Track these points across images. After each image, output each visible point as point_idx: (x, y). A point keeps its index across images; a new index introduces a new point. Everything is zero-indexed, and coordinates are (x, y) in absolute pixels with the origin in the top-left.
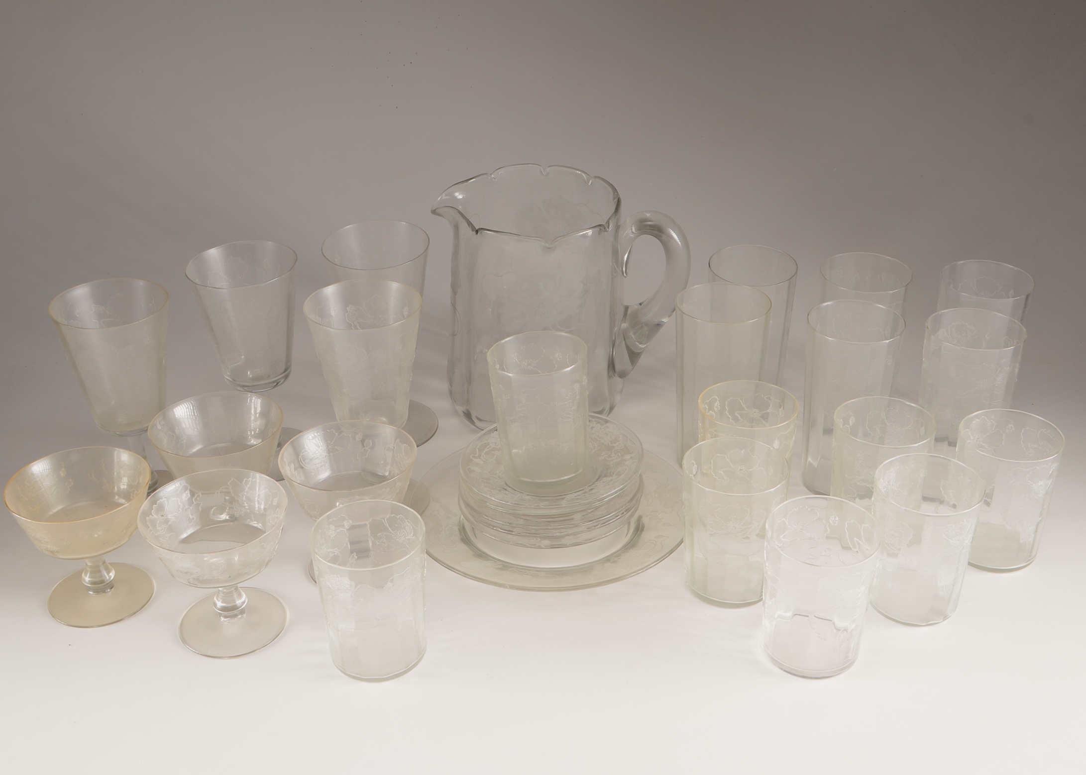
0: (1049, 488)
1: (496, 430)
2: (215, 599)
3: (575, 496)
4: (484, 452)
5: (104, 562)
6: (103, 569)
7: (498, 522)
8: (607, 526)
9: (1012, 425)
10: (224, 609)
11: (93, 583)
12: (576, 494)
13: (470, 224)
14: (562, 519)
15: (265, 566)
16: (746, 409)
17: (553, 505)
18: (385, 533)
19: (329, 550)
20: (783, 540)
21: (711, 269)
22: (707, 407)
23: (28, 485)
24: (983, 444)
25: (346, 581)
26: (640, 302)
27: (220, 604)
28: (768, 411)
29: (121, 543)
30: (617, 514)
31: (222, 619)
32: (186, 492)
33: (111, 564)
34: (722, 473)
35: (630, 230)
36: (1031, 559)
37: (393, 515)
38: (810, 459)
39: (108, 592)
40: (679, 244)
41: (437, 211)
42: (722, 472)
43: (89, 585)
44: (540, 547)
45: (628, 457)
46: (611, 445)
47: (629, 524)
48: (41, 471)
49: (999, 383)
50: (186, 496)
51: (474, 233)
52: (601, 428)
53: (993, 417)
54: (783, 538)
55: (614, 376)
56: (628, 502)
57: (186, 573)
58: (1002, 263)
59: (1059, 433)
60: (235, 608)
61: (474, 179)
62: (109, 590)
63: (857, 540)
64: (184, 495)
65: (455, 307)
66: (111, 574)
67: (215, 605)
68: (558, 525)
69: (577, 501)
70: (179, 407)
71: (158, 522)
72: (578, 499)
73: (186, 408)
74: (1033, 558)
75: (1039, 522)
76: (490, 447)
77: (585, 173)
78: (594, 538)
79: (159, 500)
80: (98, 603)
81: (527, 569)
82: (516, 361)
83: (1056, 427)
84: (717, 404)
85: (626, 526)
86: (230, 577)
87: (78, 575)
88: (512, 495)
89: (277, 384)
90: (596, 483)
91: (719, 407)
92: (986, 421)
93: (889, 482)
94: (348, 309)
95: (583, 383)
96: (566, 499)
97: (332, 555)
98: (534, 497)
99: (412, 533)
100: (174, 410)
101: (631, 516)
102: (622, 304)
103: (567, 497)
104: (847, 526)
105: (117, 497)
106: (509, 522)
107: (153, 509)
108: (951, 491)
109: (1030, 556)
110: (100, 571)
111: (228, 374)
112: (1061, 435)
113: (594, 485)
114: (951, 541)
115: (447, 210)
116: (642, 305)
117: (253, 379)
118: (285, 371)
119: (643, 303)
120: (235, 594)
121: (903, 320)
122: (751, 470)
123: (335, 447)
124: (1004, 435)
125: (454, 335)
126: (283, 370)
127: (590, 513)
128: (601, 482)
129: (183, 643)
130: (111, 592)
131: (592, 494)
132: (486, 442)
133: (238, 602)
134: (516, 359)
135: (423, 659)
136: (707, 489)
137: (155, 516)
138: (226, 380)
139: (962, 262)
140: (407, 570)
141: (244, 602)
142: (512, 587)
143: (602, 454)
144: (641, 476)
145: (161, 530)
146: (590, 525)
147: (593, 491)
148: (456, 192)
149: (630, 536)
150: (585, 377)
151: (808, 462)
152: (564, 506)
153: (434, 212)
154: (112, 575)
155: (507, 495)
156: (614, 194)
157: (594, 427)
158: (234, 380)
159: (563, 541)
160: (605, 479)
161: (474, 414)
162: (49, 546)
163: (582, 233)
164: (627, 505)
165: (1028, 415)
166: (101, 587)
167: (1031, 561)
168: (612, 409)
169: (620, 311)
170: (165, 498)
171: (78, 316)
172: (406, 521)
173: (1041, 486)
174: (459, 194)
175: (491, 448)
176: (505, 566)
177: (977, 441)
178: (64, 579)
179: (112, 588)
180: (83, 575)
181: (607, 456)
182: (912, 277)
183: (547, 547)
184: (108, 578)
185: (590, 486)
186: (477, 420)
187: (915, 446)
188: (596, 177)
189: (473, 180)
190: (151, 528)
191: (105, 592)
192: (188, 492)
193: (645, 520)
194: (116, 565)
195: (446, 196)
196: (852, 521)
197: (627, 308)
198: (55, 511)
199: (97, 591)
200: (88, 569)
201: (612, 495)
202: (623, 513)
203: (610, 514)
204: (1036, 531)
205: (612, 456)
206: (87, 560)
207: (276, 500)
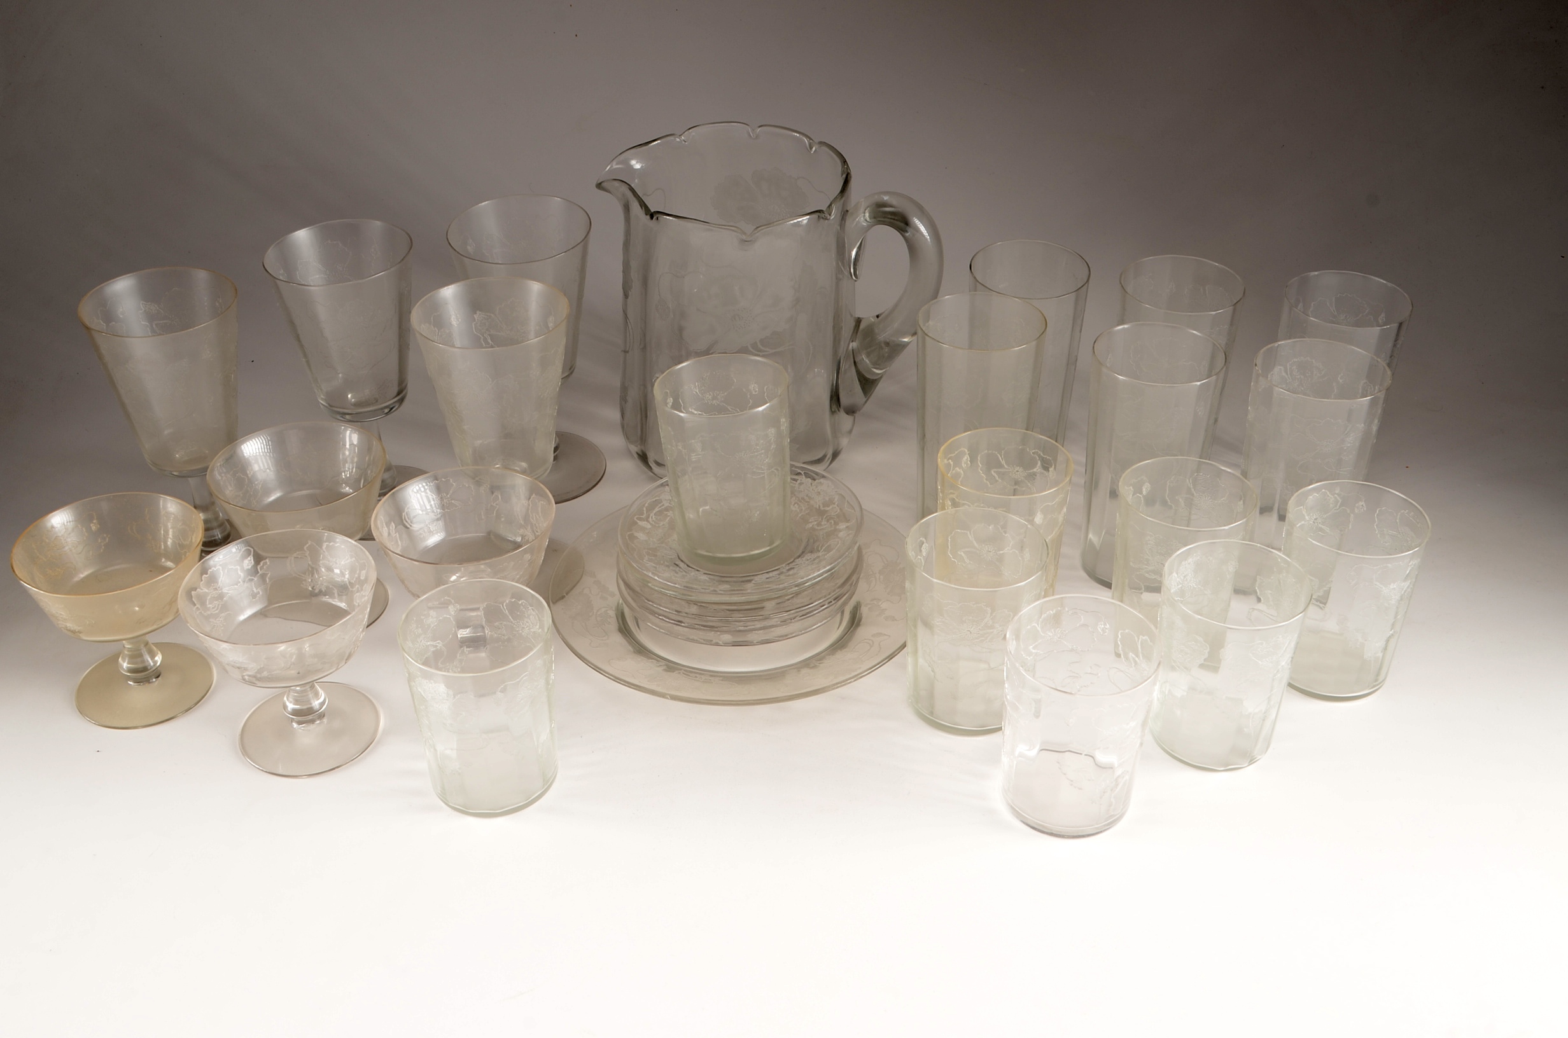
0: (1405, 592)
1: (668, 485)
2: (285, 699)
3: (767, 578)
4: (654, 512)
5: (147, 644)
6: (146, 653)
7: (664, 609)
8: (809, 618)
9: (1363, 503)
10: (296, 713)
11: (131, 671)
12: (767, 576)
13: (643, 205)
14: (749, 607)
15: (344, 661)
16: (1006, 466)
17: (734, 590)
18: (505, 623)
19: (429, 643)
20: (1034, 651)
21: (972, 272)
22: (952, 463)
23: (47, 541)
24: (1323, 527)
25: (442, 688)
26: (877, 314)
27: (291, 706)
28: (1035, 470)
29: (164, 622)
30: (823, 603)
31: (295, 725)
32: (249, 558)
33: (156, 645)
34: (963, 555)
35: (863, 217)
36: (1378, 685)
37: (514, 600)
38: (1091, 536)
39: (153, 682)
40: (927, 239)
41: (603, 184)
42: (962, 553)
43: (129, 674)
44: (717, 644)
45: (842, 526)
46: (822, 509)
47: (843, 612)
48: (66, 524)
49: (1349, 445)
50: (249, 562)
51: (648, 217)
52: (811, 484)
53: (1337, 491)
54: (1034, 648)
55: (839, 411)
56: (839, 588)
57: (239, 668)
58: (1373, 277)
59: (1425, 517)
60: (310, 711)
61: (659, 141)
62: (154, 680)
63: (1133, 655)
64: (246, 562)
65: (626, 315)
66: (156, 658)
67: (285, 707)
68: (741, 616)
69: (767, 586)
70: (248, 443)
71: (209, 597)
72: (768, 583)
73: (261, 443)
74: (1381, 683)
75: (1390, 637)
76: (663, 505)
77: (807, 136)
78: (792, 634)
79: (211, 569)
80: (140, 696)
81: (698, 673)
82: (696, 392)
83: (1421, 509)
84: (966, 458)
85: (839, 616)
86: (299, 673)
87: (114, 659)
88: (684, 573)
89: (390, 411)
90: (797, 560)
91: (969, 462)
92: (1328, 496)
93: (1185, 577)
94: (476, 316)
95: (782, 428)
96: (753, 582)
97: (433, 649)
98: (711, 577)
99: (538, 624)
100: (242, 447)
101: (845, 604)
102: (852, 316)
103: (756, 578)
104: (1120, 636)
105: (163, 560)
106: (677, 609)
107: (202, 580)
108: (1270, 592)
109: (1376, 680)
110: (141, 655)
111: (322, 397)
112: (1427, 521)
113: (794, 564)
114: (1260, 662)
115: (617, 184)
116: (879, 318)
117: (358, 404)
118: (398, 394)
119: (881, 314)
120: (310, 693)
121: (1223, 354)
122: (1001, 552)
123: (453, 501)
124: (1352, 515)
125: (626, 352)
126: (395, 394)
127: (788, 600)
128: (804, 559)
129: (243, 755)
130: (157, 682)
131: (789, 575)
132: (657, 498)
133: (316, 704)
134: (697, 391)
135: (551, 789)
136: (935, 580)
137: (206, 590)
138: (321, 405)
139: (1316, 273)
140: (524, 677)
141: (322, 704)
142: (674, 698)
143: (810, 521)
144: (860, 549)
145: (213, 608)
146: (787, 617)
147: (791, 572)
148: (632, 159)
149: (843, 629)
150: (784, 420)
151: (1089, 538)
152: (749, 591)
153: (599, 186)
154: (159, 658)
155: (677, 573)
156: (843, 167)
157: (803, 483)
158: (330, 406)
159: (751, 637)
160: (808, 556)
161: (651, 457)
162: (68, 625)
163: (795, 221)
164: (837, 591)
165: (1386, 490)
166: (144, 675)
167: (1378, 687)
168: (835, 455)
169: (848, 327)
170: (220, 565)
171: (121, 316)
172: (530, 608)
173: (1394, 590)
174: (637, 162)
175: (663, 507)
176: (671, 667)
177: (1314, 522)
178: (98, 662)
179: (158, 677)
180: (120, 659)
181: (816, 523)
182: (1244, 293)
183: (726, 644)
184: (152, 664)
185: (788, 564)
186: (655, 464)
187: (1224, 529)
188: (822, 143)
189: (656, 142)
190: (198, 606)
191: (149, 683)
192: (251, 558)
193: (864, 610)
194: (162, 646)
195: (617, 164)
196: (1127, 631)
197: (858, 321)
198: (82, 576)
199: (137, 681)
200: (126, 652)
201: (815, 578)
202: (831, 602)
203: (812, 603)
204: (1385, 649)
205: (823, 523)
206: (124, 642)
207: (364, 572)
